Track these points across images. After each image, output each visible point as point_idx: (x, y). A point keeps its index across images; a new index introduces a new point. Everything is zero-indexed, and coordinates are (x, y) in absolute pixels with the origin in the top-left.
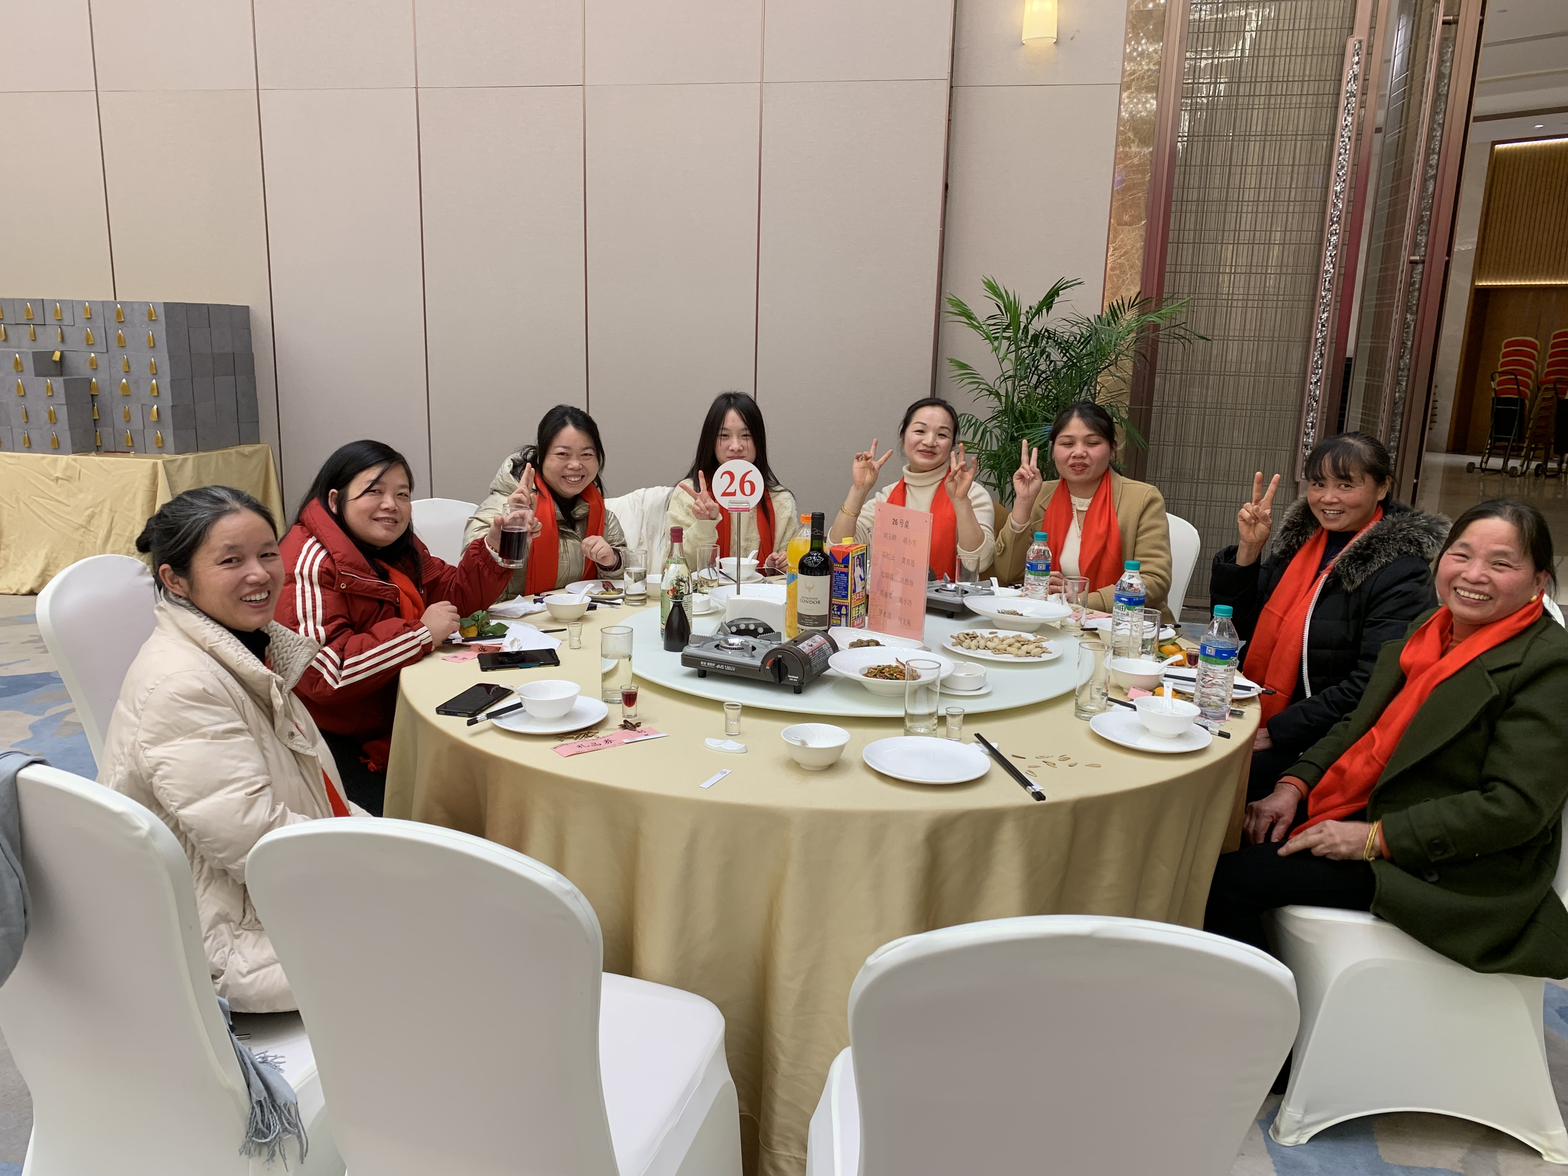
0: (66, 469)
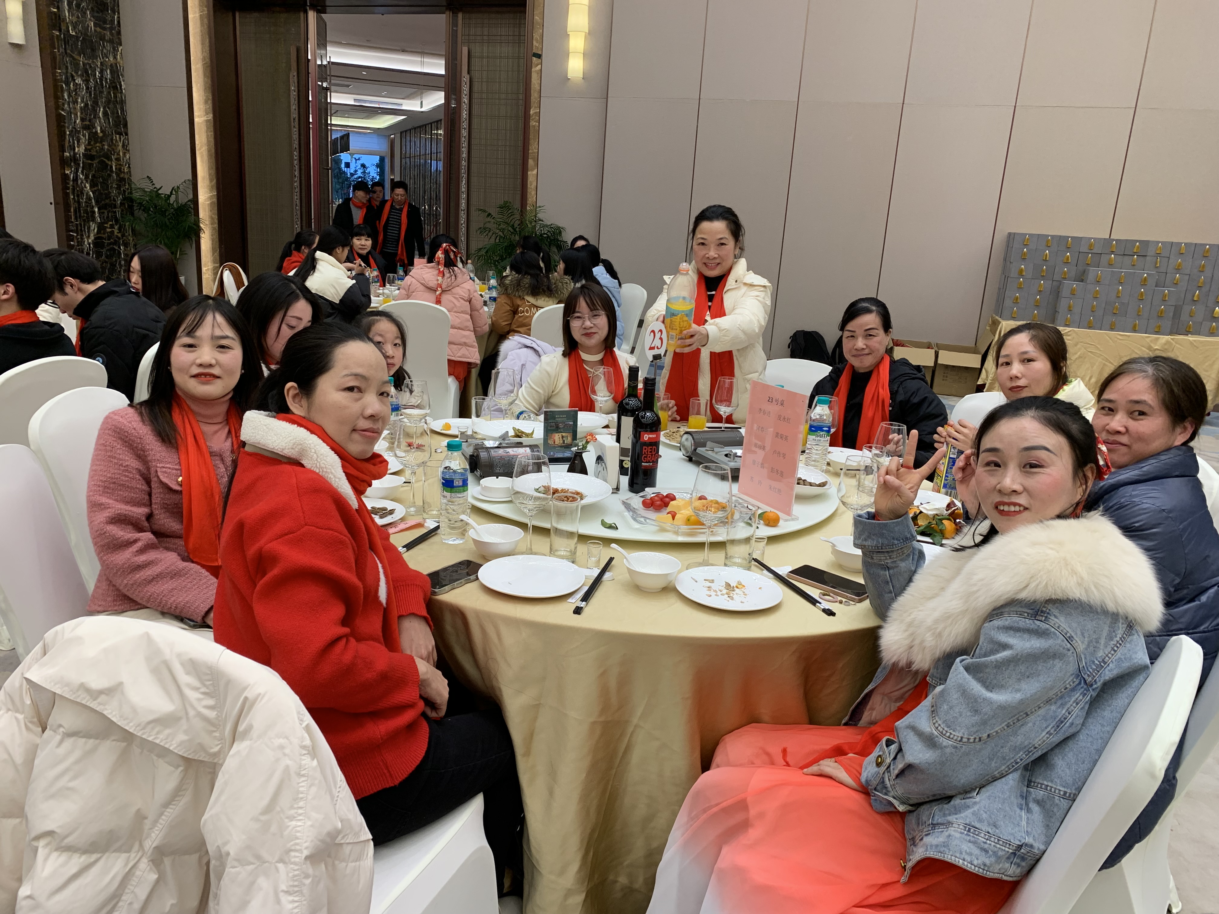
0: (1165, 344)
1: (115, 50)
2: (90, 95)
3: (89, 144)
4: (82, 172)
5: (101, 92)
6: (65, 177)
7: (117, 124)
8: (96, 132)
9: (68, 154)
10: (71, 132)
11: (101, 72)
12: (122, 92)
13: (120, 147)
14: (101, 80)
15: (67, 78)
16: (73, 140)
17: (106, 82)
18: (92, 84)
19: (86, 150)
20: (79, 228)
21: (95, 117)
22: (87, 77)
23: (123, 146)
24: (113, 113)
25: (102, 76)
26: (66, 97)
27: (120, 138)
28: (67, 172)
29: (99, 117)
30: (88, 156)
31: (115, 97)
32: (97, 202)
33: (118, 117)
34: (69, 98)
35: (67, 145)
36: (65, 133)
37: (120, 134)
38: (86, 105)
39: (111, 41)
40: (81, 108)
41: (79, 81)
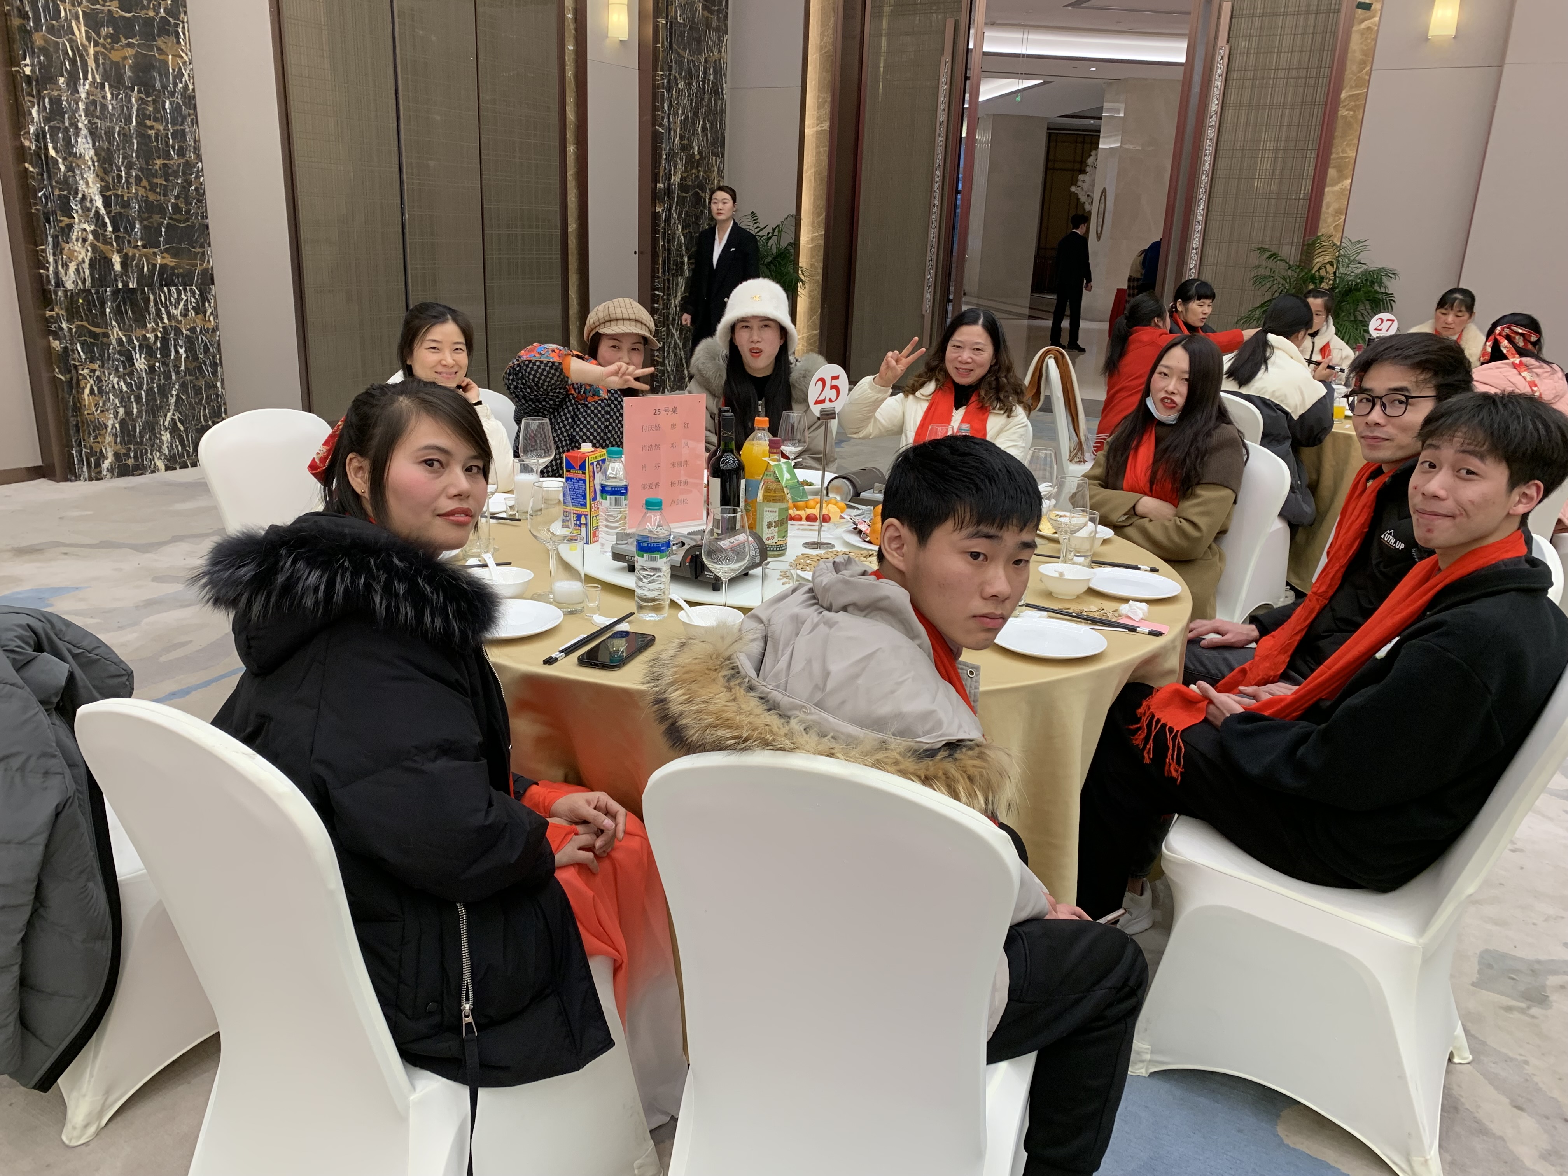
1: (721, 40)
2: (691, 104)
3: (686, 168)
4: (676, 208)
5: (703, 99)
6: (655, 216)
7: (714, 143)
8: (694, 153)
9: (662, 186)
10: (668, 154)
11: (705, 73)
12: (722, 99)
13: (715, 173)
14: (704, 82)
15: (669, 81)
16: (670, 166)
17: (709, 85)
18: (694, 89)
19: (681, 179)
20: (667, 285)
21: (693, 134)
22: (690, 78)
23: (718, 172)
24: (711, 128)
25: (705, 77)
26: (666, 108)
27: (716, 161)
28: (658, 210)
29: (698, 134)
30: (683, 187)
31: (716, 104)
32: (687, 249)
33: (717, 132)
34: (669, 110)
35: (662, 172)
36: (661, 156)
37: (717, 155)
38: (687, 118)
39: (717, 29)
40: (681, 121)
41: (681, 85)
